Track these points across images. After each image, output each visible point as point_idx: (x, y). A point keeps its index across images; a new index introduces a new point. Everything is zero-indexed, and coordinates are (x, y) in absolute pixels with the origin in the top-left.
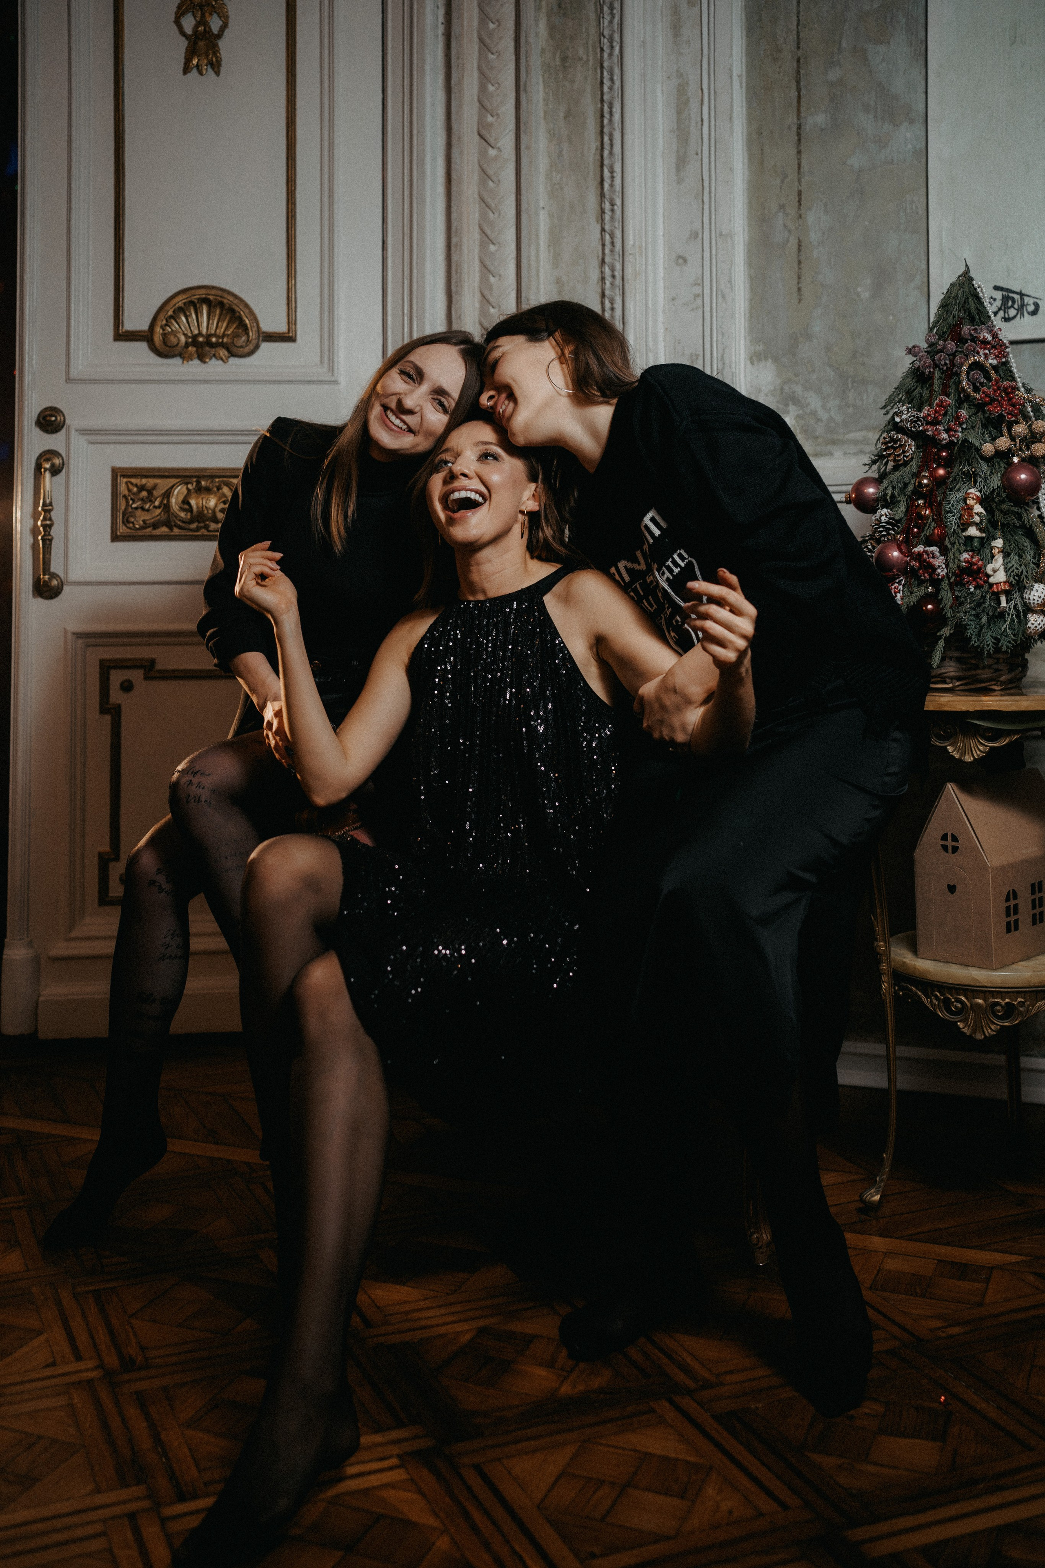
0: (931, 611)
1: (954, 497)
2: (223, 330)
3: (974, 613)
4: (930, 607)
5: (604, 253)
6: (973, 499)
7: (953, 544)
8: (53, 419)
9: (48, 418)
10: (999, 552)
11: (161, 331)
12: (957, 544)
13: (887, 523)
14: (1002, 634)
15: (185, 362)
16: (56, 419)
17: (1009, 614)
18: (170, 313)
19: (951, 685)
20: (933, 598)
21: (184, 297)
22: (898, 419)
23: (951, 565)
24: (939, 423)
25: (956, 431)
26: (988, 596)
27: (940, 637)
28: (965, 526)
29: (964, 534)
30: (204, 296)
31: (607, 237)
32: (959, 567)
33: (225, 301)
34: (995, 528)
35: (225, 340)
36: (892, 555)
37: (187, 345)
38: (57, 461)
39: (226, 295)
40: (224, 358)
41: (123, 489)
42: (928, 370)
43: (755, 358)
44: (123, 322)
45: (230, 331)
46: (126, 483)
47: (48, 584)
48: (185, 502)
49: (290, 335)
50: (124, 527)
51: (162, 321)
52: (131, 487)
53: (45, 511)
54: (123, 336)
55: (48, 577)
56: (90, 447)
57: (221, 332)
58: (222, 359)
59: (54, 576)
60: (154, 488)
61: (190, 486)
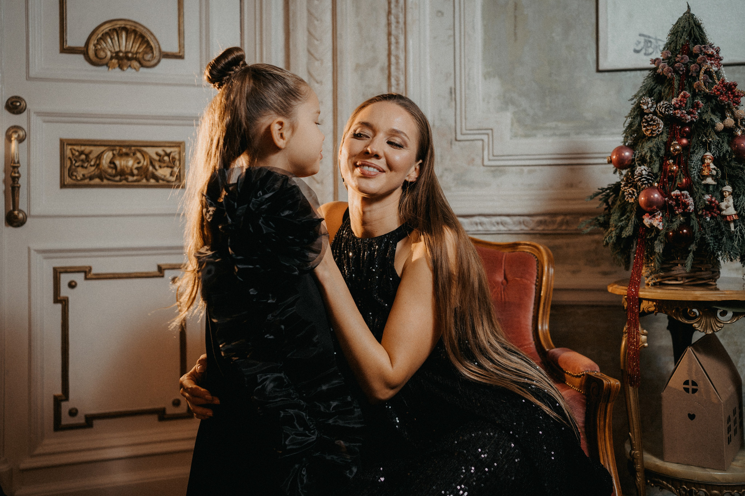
0: (686, 234)
1: (695, 158)
2: (136, 49)
3: (712, 235)
4: (685, 231)
5: (389, 7)
6: (710, 159)
7: (697, 189)
8: (18, 104)
9: (14, 103)
10: (729, 195)
11: (94, 48)
12: (700, 189)
13: (648, 175)
15: (110, 69)
16: (20, 104)
17: (736, 236)
18: (100, 36)
20: (686, 225)
21: (110, 25)
22: (645, 108)
23: (698, 203)
24: (683, 109)
25: (695, 114)
27: (690, 251)
28: (705, 177)
29: (703, 182)
30: (124, 26)
32: (703, 204)
33: (137, 30)
34: (725, 178)
35: (138, 56)
36: (654, 196)
37: (112, 58)
38: (21, 133)
39: (137, 26)
40: (136, 67)
41: (68, 153)
42: (670, 74)
43: (487, 76)
44: (66, 41)
45: (141, 50)
46: (71, 149)
47: (16, 217)
48: (112, 162)
49: (181, 54)
50: (70, 179)
51: (93, 41)
52: (74, 152)
53: (14, 167)
54: (65, 50)
55: (16, 212)
56: (44, 125)
57: (135, 50)
58: (135, 69)
59: (20, 211)
60: (91, 152)
61: (115, 152)
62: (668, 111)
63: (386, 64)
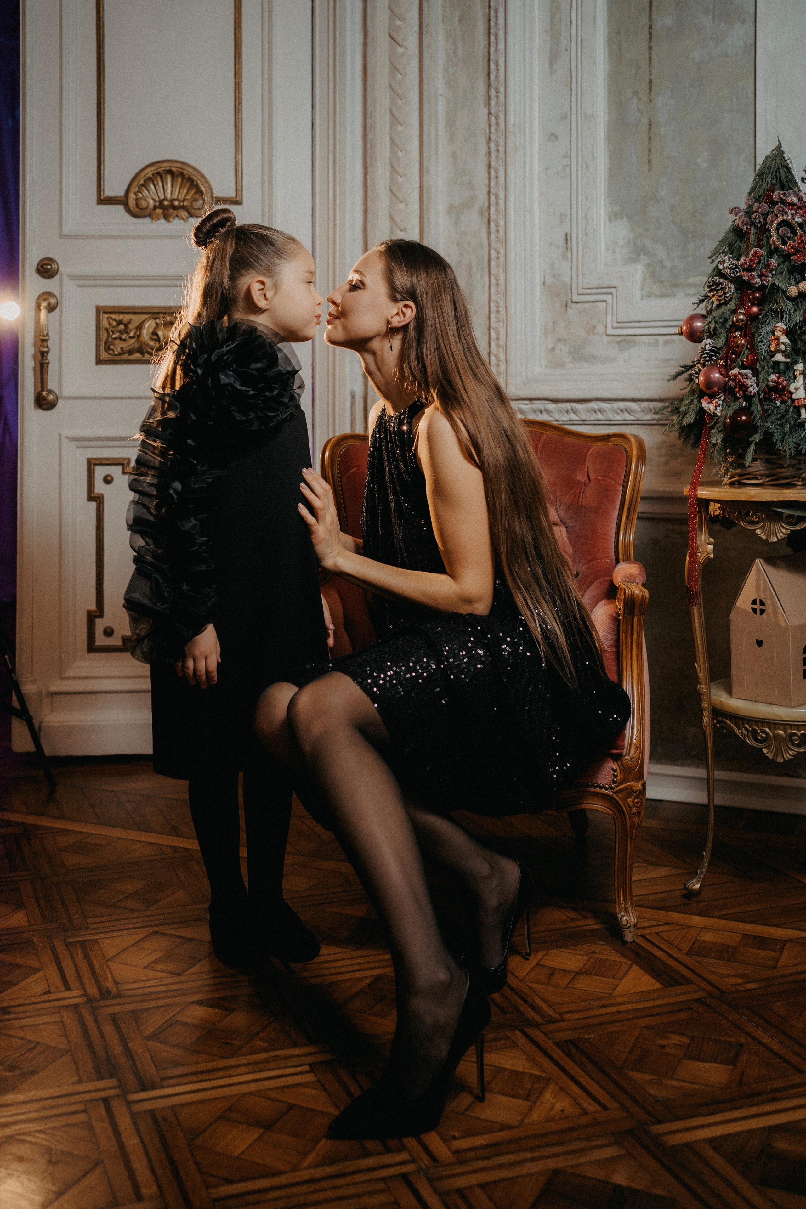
0: (745, 421)
1: (765, 329)
2: (183, 195)
3: (779, 422)
4: (744, 418)
5: (490, 132)
6: (780, 331)
7: (763, 368)
8: (49, 267)
9: (45, 267)
10: (799, 374)
11: (134, 197)
12: (766, 367)
13: (710, 350)
14: (801, 440)
15: (154, 221)
16: (52, 267)
18: (142, 182)
19: (761, 481)
20: (746, 410)
21: (153, 169)
22: (721, 267)
23: (761, 385)
24: (753, 270)
25: (767, 276)
26: (791, 409)
27: (752, 442)
28: (773, 354)
29: (772, 359)
30: (168, 168)
31: (493, 119)
32: (767, 386)
33: (185, 172)
34: (798, 354)
35: (186, 203)
36: (714, 376)
37: (155, 208)
38: (53, 301)
39: (185, 167)
41: (105, 323)
42: (745, 227)
43: (613, 217)
44: (104, 190)
45: (188, 197)
46: (107, 318)
47: (44, 399)
48: (155, 333)
49: (238, 199)
50: (106, 353)
51: (135, 188)
52: (111, 321)
53: (43, 341)
54: (103, 201)
55: (44, 393)
56: (78, 289)
57: (181, 197)
58: (183, 219)
59: (50, 392)
60: (130, 322)
61: (158, 321)
62: (733, 273)
63: (486, 205)
